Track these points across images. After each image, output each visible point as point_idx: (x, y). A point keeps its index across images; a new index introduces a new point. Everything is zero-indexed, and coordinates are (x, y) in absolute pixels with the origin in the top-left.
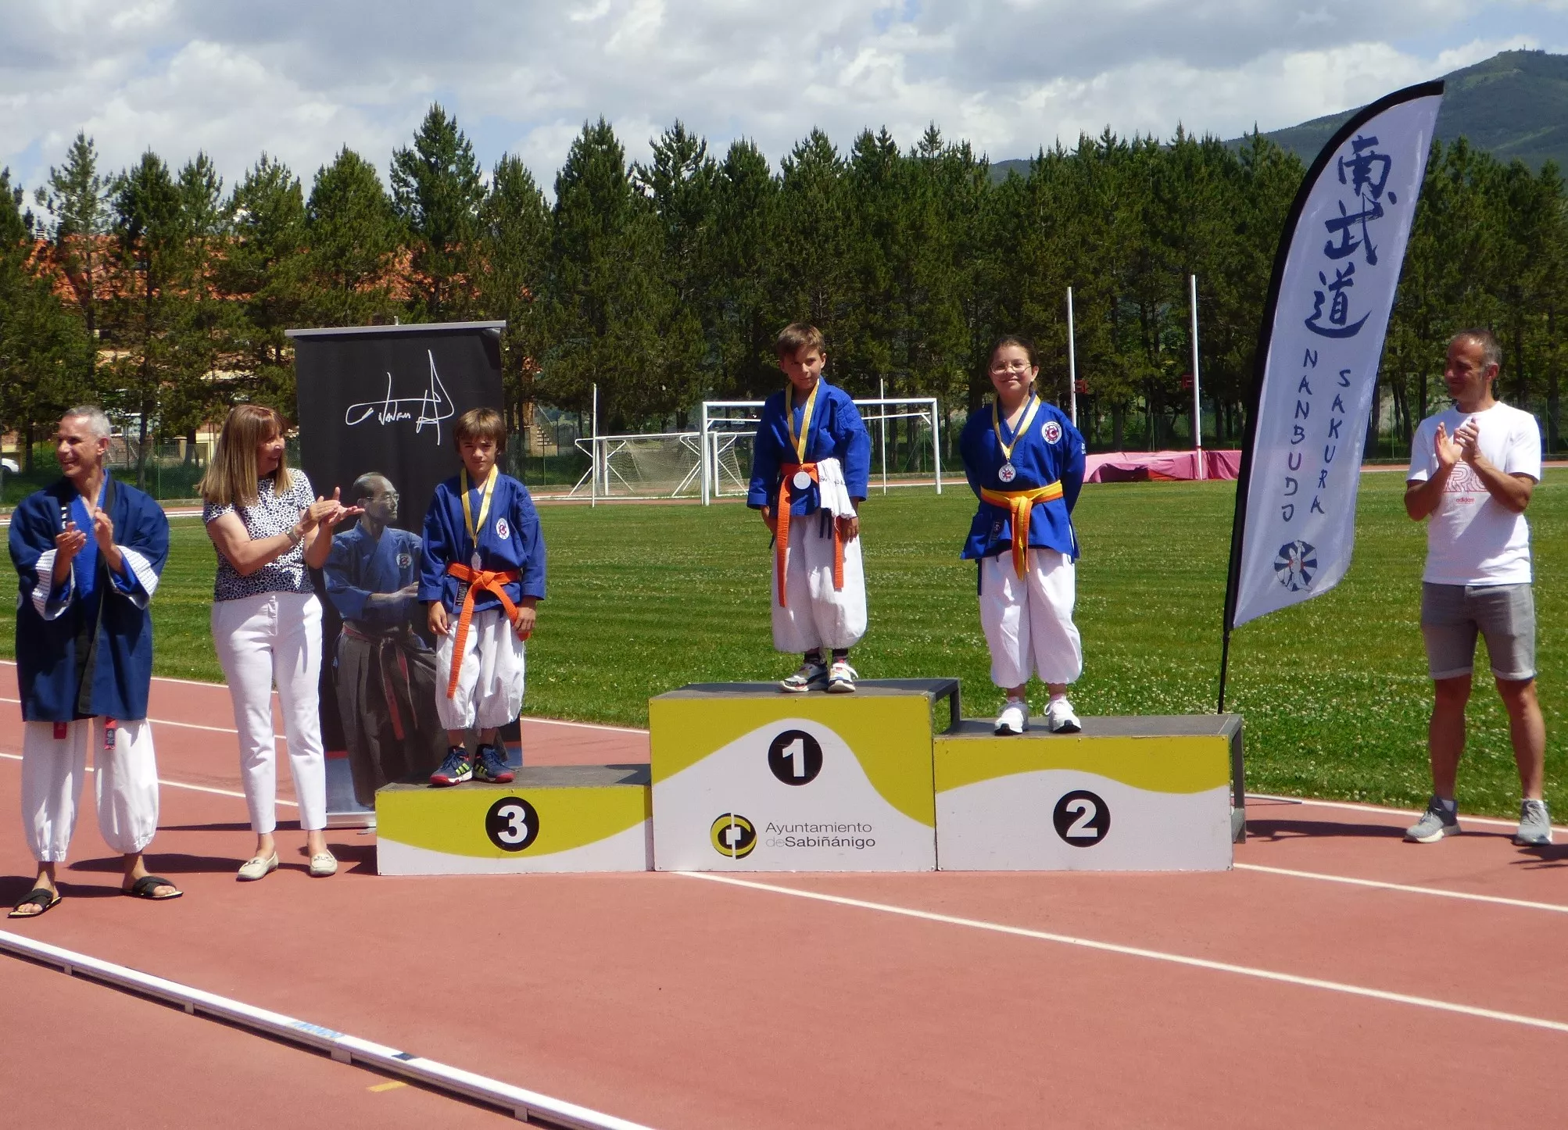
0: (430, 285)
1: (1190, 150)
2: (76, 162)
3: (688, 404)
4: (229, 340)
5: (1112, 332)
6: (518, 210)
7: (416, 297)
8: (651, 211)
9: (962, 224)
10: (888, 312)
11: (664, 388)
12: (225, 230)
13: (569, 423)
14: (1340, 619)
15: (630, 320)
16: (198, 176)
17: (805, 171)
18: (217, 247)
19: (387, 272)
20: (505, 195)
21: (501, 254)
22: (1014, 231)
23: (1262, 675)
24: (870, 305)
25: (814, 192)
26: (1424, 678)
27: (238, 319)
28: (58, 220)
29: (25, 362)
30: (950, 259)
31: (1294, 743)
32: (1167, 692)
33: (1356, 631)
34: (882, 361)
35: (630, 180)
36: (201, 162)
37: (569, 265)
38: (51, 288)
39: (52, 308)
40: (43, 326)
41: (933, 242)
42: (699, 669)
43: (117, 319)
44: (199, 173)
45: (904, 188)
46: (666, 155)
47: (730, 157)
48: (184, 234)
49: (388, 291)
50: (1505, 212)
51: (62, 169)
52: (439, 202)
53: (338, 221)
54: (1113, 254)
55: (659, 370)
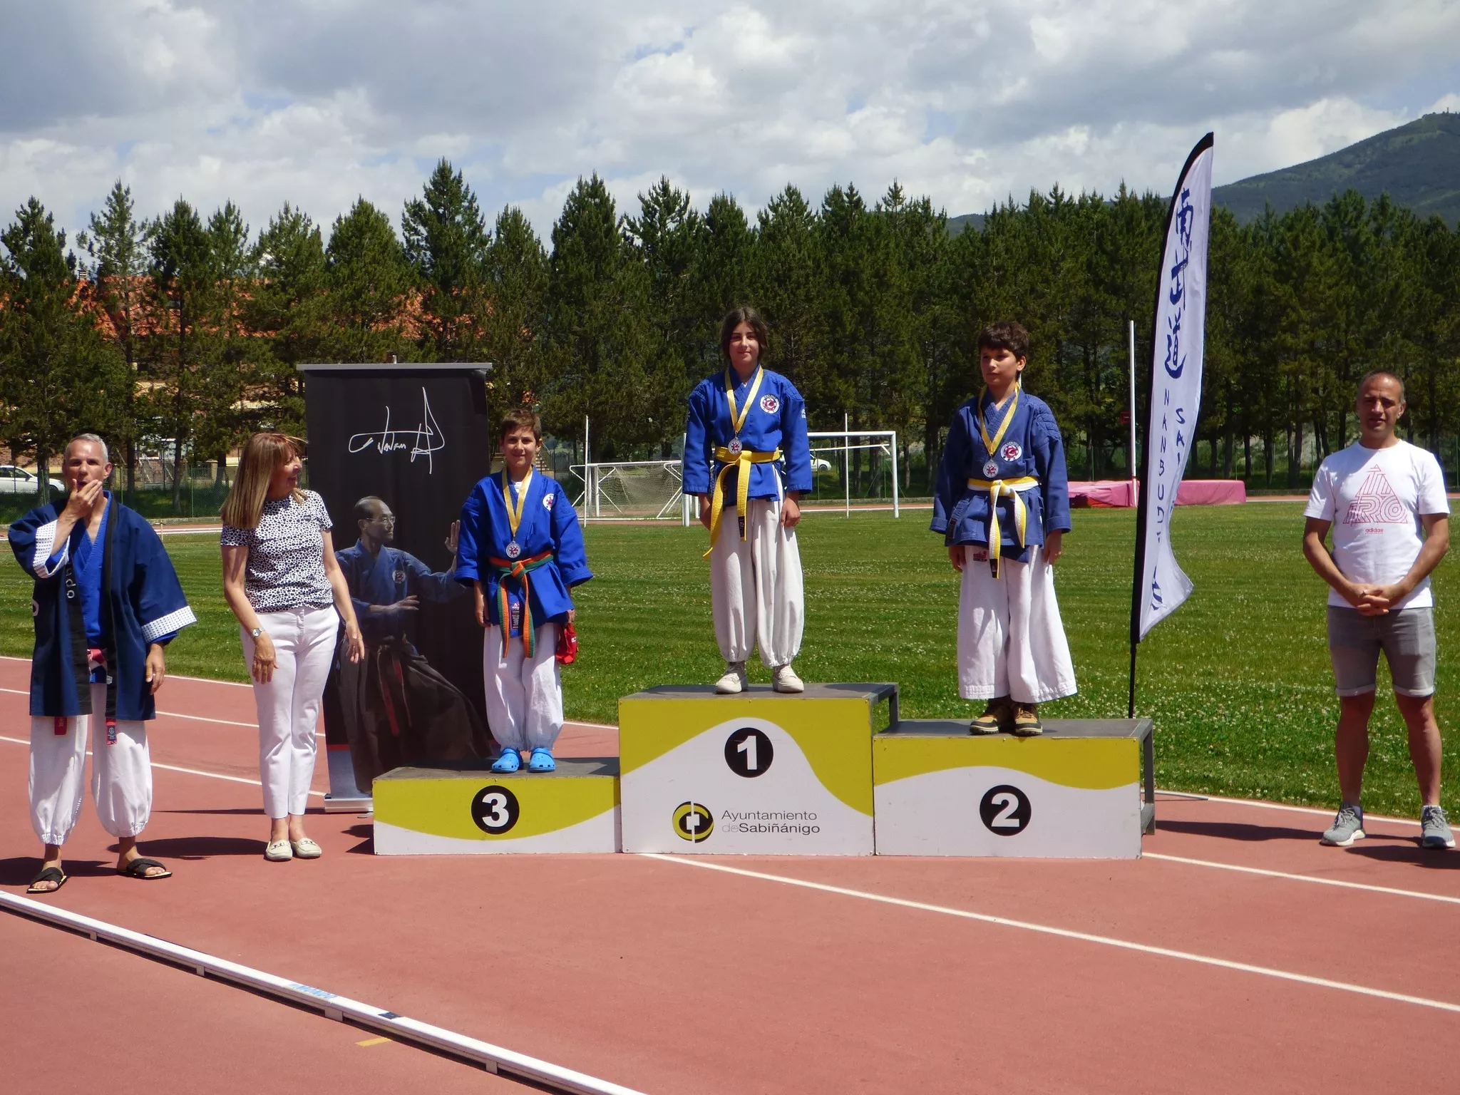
0: (439, 324)
1: (1132, 206)
2: (114, 209)
3: (672, 435)
4: (255, 374)
5: (1057, 372)
6: (518, 258)
7: (426, 335)
8: (639, 259)
9: (922, 273)
10: (854, 353)
11: (650, 420)
12: (252, 273)
13: (566, 451)
14: (1253, 634)
15: (620, 358)
16: (227, 224)
17: (779, 224)
18: (246, 288)
19: (400, 313)
20: (507, 243)
21: (503, 296)
22: (969, 280)
23: (1179, 684)
24: (837, 345)
25: (787, 243)
26: (1327, 688)
27: (263, 354)
28: (98, 262)
29: (69, 392)
30: (910, 305)
31: (1204, 746)
32: (1091, 699)
33: (1267, 646)
34: (847, 397)
35: (620, 231)
36: (229, 210)
37: (564, 307)
38: (92, 324)
39: (94, 342)
40: (86, 358)
41: (895, 290)
42: (672, 672)
43: (153, 354)
44: (227, 220)
45: (869, 239)
46: (653, 208)
47: (711, 210)
48: (214, 276)
49: (400, 330)
50: (1423, 264)
51: (101, 215)
52: (447, 248)
53: (354, 265)
54: (1059, 301)
55: (646, 404)
